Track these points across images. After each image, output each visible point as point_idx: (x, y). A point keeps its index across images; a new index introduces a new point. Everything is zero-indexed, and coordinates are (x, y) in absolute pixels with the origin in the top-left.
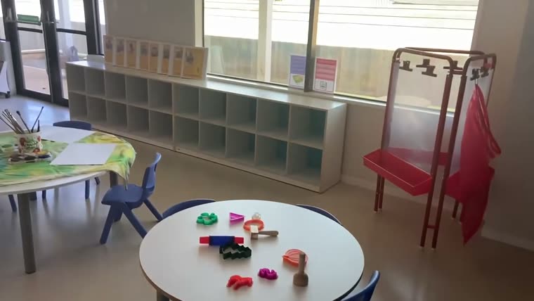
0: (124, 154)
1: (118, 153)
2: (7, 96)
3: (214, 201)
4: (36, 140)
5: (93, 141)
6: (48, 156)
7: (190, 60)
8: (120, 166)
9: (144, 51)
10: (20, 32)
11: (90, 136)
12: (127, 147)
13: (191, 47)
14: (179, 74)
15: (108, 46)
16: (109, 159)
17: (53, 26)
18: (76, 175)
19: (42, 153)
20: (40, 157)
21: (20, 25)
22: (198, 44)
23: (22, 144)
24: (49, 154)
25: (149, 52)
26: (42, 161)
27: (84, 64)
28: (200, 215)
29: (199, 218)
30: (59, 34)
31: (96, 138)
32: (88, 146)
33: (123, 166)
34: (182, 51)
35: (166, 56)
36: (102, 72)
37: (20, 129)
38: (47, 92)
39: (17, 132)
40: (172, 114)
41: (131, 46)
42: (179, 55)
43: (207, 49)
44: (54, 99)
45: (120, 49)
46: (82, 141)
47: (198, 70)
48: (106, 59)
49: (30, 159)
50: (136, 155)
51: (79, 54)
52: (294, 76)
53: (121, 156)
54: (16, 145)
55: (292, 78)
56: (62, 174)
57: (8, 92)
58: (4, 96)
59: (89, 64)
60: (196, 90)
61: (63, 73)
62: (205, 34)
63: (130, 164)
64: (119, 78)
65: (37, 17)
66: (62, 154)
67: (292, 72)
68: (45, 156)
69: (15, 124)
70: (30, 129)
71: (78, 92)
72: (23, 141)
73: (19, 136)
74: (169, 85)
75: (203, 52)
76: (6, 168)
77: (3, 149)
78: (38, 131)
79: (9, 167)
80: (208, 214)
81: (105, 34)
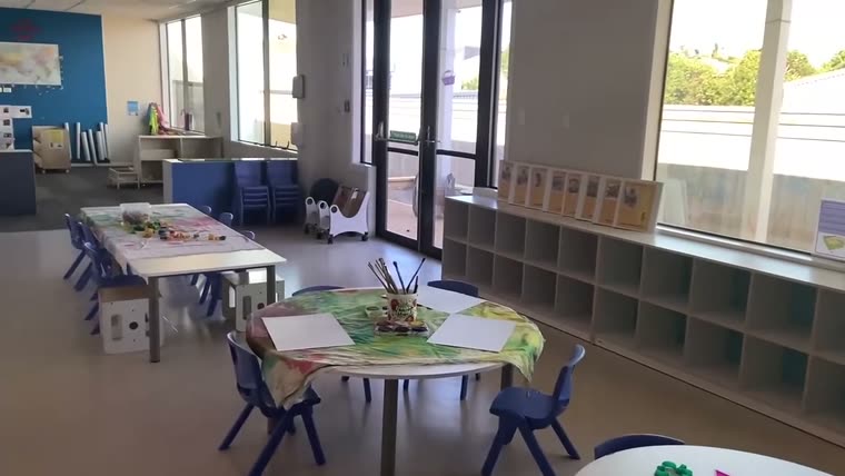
0: (528, 340)
1: (519, 336)
2: (364, 238)
3: (682, 444)
4: (411, 304)
5: (482, 314)
6: (425, 330)
7: (631, 200)
8: (522, 357)
9: (557, 184)
10: (390, 154)
11: (478, 306)
12: (532, 329)
13: (632, 180)
14: (611, 221)
15: (505, 175)
16: (507, 344)
17: (433, 145)
18: (462, 363)
19: (416, 324)
20: (414, 330)
21: (391, 145)
22: (646, 176)
23: (394, 308)
24: (425, 325)
25: (566, 186)
26: (416, 336)
27: (469, 200)
28: (660, 464)
29: (659, 468)
30: (439, 157)
31: (487, 309)
32: (475, 320)
33: (526, 358)
34: (619, 187)
35: (592, 192)
36: (493, 212)
37: (394, 285)
38: (414, 236)
39: (389, 291)
40: (595, 283)
41: (538, 175)
42: (613, 192)
43: (661, 185)
44: (421, 247)
45: (522, 180)
46: (467, 313)
47: (643, 218)
48: (500, 195)
49: (402, 331)
50: (545, 344)
51: (456, 186)
52: (825, 237)
53: (524, 342)
54: (385, 308)
55: (821, 240)
56: (443, 359)
57: (366, 233)
58: (360, 238)
59: (474, 200)
60: (639, 248)
61: (438, 210)
62: (659, 161)
63: (535, 357)
64: (518, 223)
65: (414, 135)
66: (440, 328)
67: (821, 228)
68: (421, 329)
69: (389, 280)
70: (406, 287)
71: (455, 239)
72: (394, 304)
73: (392, 296)
74: (592, 238)
75: (654, 189)
76: (372, 339)
77: (369, 312)
78: (415, 292)
79: (377, 338)
80: (673, 466)
81: (502, 158)
